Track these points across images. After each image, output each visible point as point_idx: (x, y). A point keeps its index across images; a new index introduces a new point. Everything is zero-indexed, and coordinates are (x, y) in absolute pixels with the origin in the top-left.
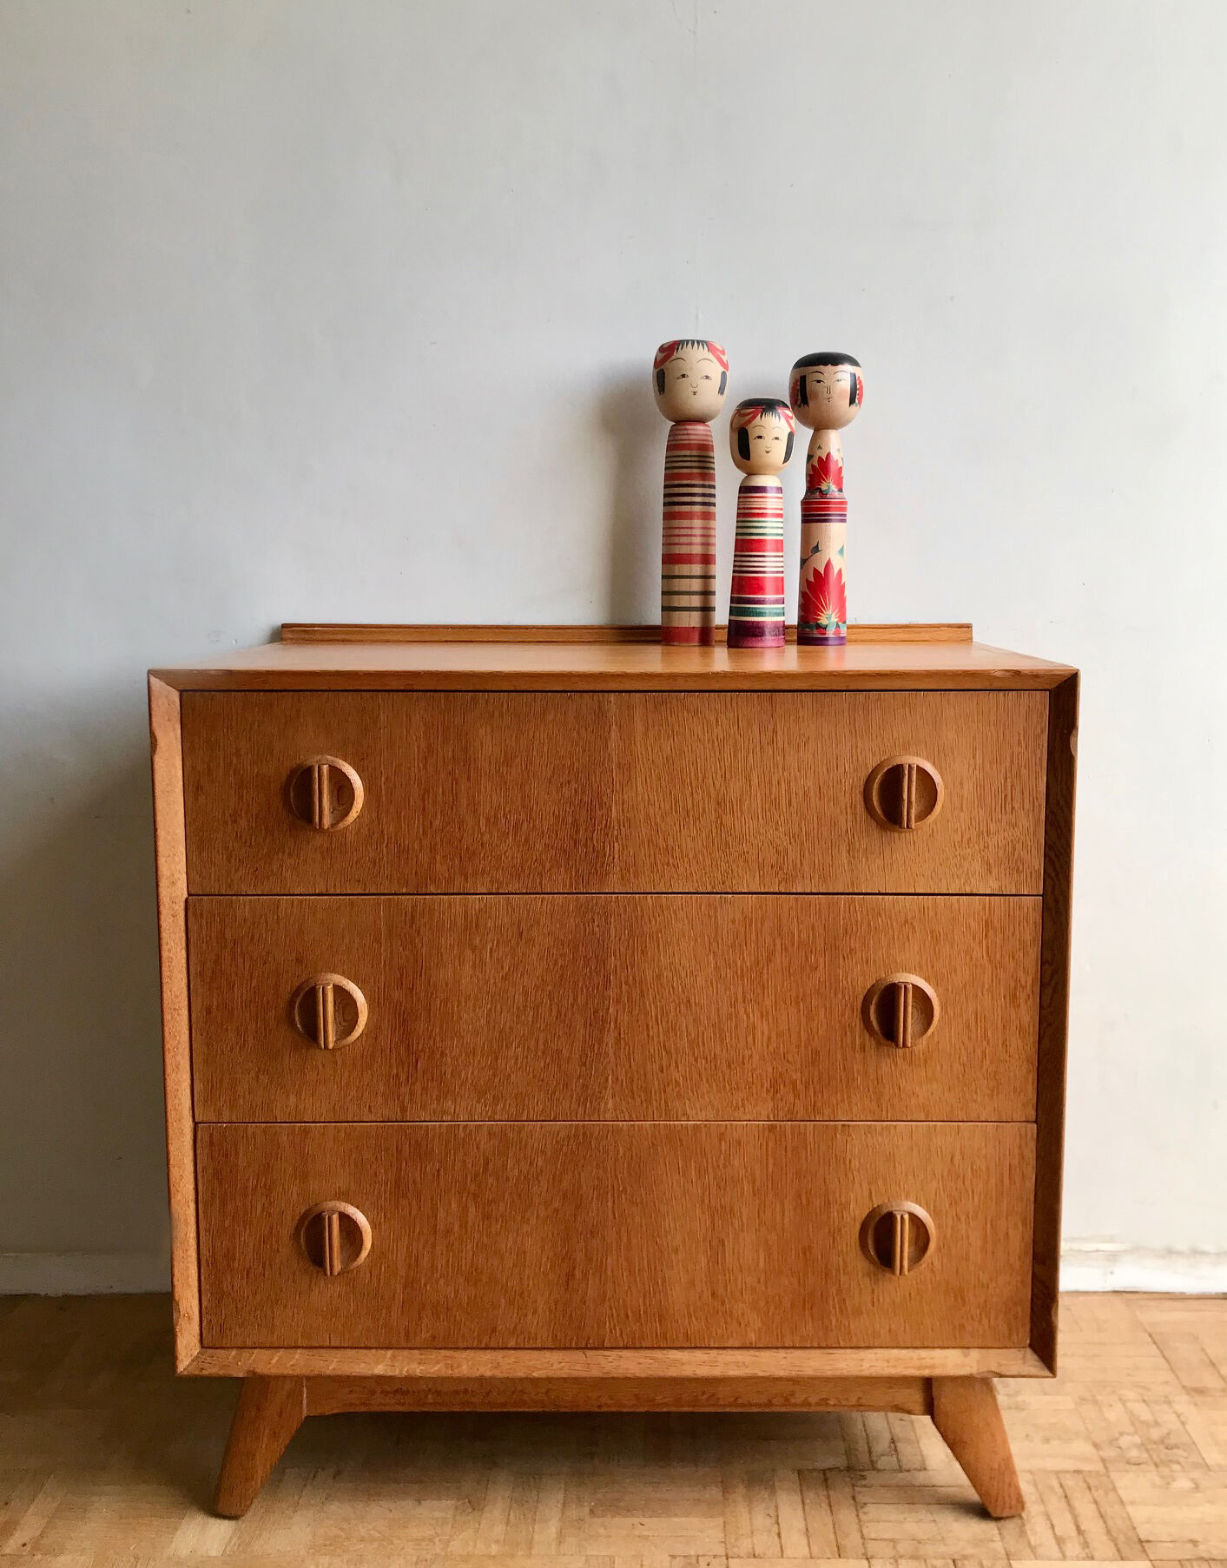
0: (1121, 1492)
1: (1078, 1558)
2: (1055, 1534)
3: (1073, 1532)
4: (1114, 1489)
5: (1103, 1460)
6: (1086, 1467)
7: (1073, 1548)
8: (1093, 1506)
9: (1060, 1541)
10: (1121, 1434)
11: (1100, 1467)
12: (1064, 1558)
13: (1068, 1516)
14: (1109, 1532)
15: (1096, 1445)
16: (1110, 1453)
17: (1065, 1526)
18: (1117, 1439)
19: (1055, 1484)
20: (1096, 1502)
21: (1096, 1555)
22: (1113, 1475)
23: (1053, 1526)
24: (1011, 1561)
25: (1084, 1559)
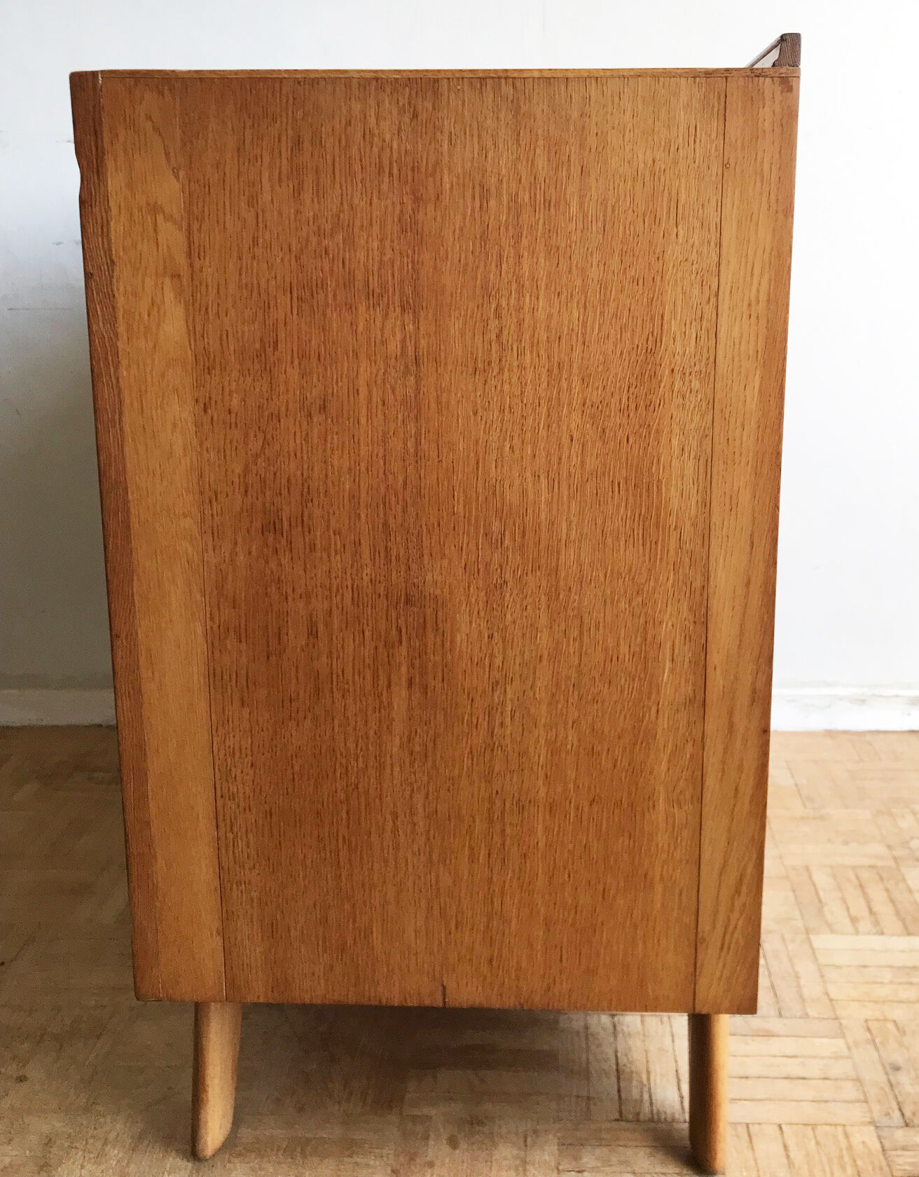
0: (910, 883)
1: (869, 933)
2: (849, 915)
3: (866, 913)
4: (904, 880)
5: (895, 858)
6: (880, 863)
7: (865, 925)
8: (885, 894)
9: (854, 920)
10: (912, 838)
11: (892, 863)
12: (857, 933)
13: (862, 902)
14: (897, 913)
15: (889, 847)
16: (899, 852)
17: (859, 907)
18: (908, 842)
19: (853, 877)
20: (887, 890)
21: (885, 931)
22: (903, 870)
23: (848, 909)
24: (811, 936)
25: (875, 934)
